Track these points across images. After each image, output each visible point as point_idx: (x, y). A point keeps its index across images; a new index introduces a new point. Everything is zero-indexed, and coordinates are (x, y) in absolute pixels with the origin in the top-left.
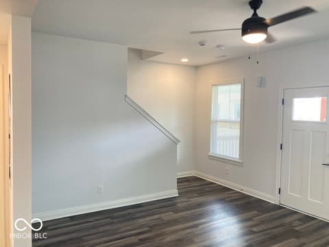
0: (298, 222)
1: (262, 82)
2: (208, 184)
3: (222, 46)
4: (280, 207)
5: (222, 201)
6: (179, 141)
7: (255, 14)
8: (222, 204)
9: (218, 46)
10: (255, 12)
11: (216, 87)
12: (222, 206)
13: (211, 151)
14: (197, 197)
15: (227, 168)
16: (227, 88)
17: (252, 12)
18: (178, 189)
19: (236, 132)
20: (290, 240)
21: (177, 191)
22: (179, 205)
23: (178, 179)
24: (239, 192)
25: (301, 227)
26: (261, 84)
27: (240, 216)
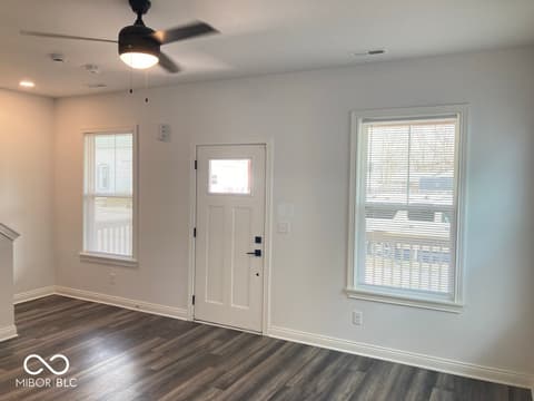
0: (218, 342)
1: (165, 133)
2: (79, 306)
3: (96, 67)
4: (193, 325)
5: (104, 330)
6: (18, 235)
7: (139, 21)
8: (102, 336)
9: (89, 67)
10: (140, 18)
11: (92, 137)
12: (102, 339)
13: (85, 248)
14: (55, 332)
15: (113, 274)
16: (111, 139)
17: (135, 17)
18: (16, 324)
19: (125, 213)
20: (205, 372)
21: (14, 328)
22: (16, 353)
23: (16, 306)
24: (133, 311)
25: (221, 348)
26: (164, 136)
27: (132, 350)
